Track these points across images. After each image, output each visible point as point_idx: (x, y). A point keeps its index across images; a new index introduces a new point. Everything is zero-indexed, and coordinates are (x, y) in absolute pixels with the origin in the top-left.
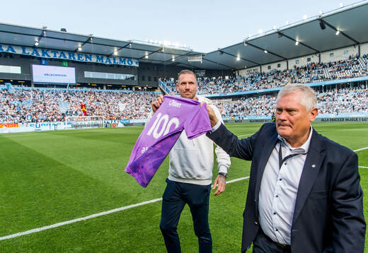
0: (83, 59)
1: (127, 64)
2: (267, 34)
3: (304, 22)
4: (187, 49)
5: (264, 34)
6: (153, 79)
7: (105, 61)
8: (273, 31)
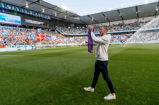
0: (26, 12)
1: (46, 18)
2: (113, 10)
3: (130, 7)
4: (75, 14)
5: (111, 10)
6: (53, 26)
7: (36, 15)
8: (116, 9)
